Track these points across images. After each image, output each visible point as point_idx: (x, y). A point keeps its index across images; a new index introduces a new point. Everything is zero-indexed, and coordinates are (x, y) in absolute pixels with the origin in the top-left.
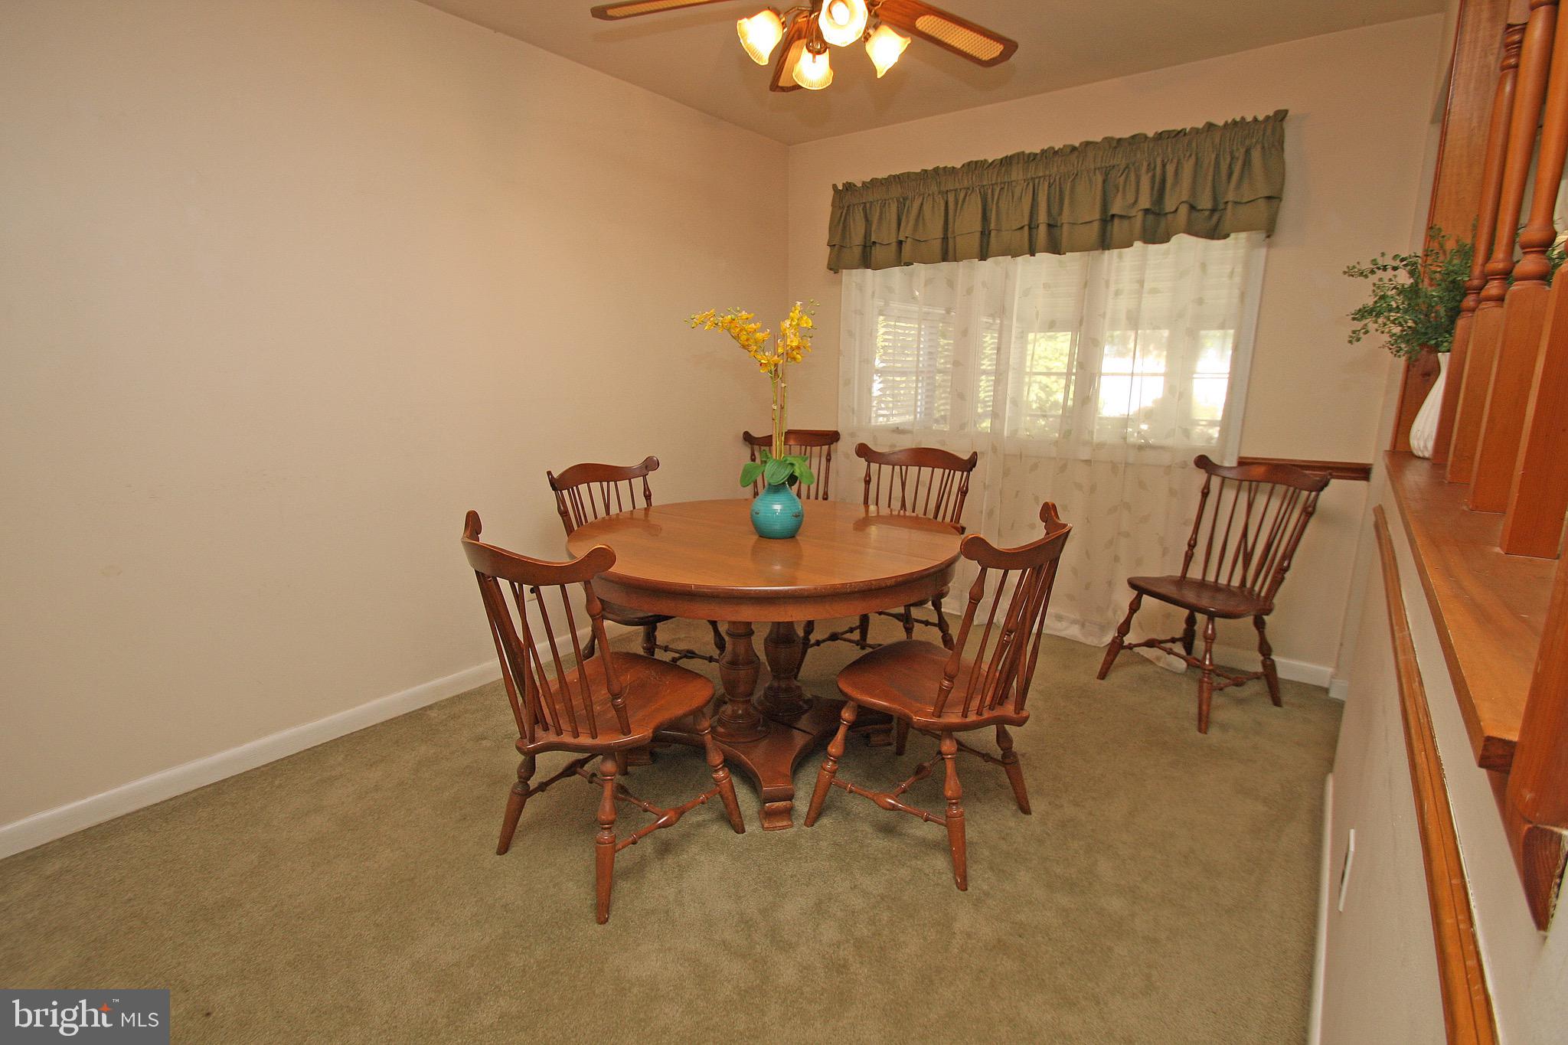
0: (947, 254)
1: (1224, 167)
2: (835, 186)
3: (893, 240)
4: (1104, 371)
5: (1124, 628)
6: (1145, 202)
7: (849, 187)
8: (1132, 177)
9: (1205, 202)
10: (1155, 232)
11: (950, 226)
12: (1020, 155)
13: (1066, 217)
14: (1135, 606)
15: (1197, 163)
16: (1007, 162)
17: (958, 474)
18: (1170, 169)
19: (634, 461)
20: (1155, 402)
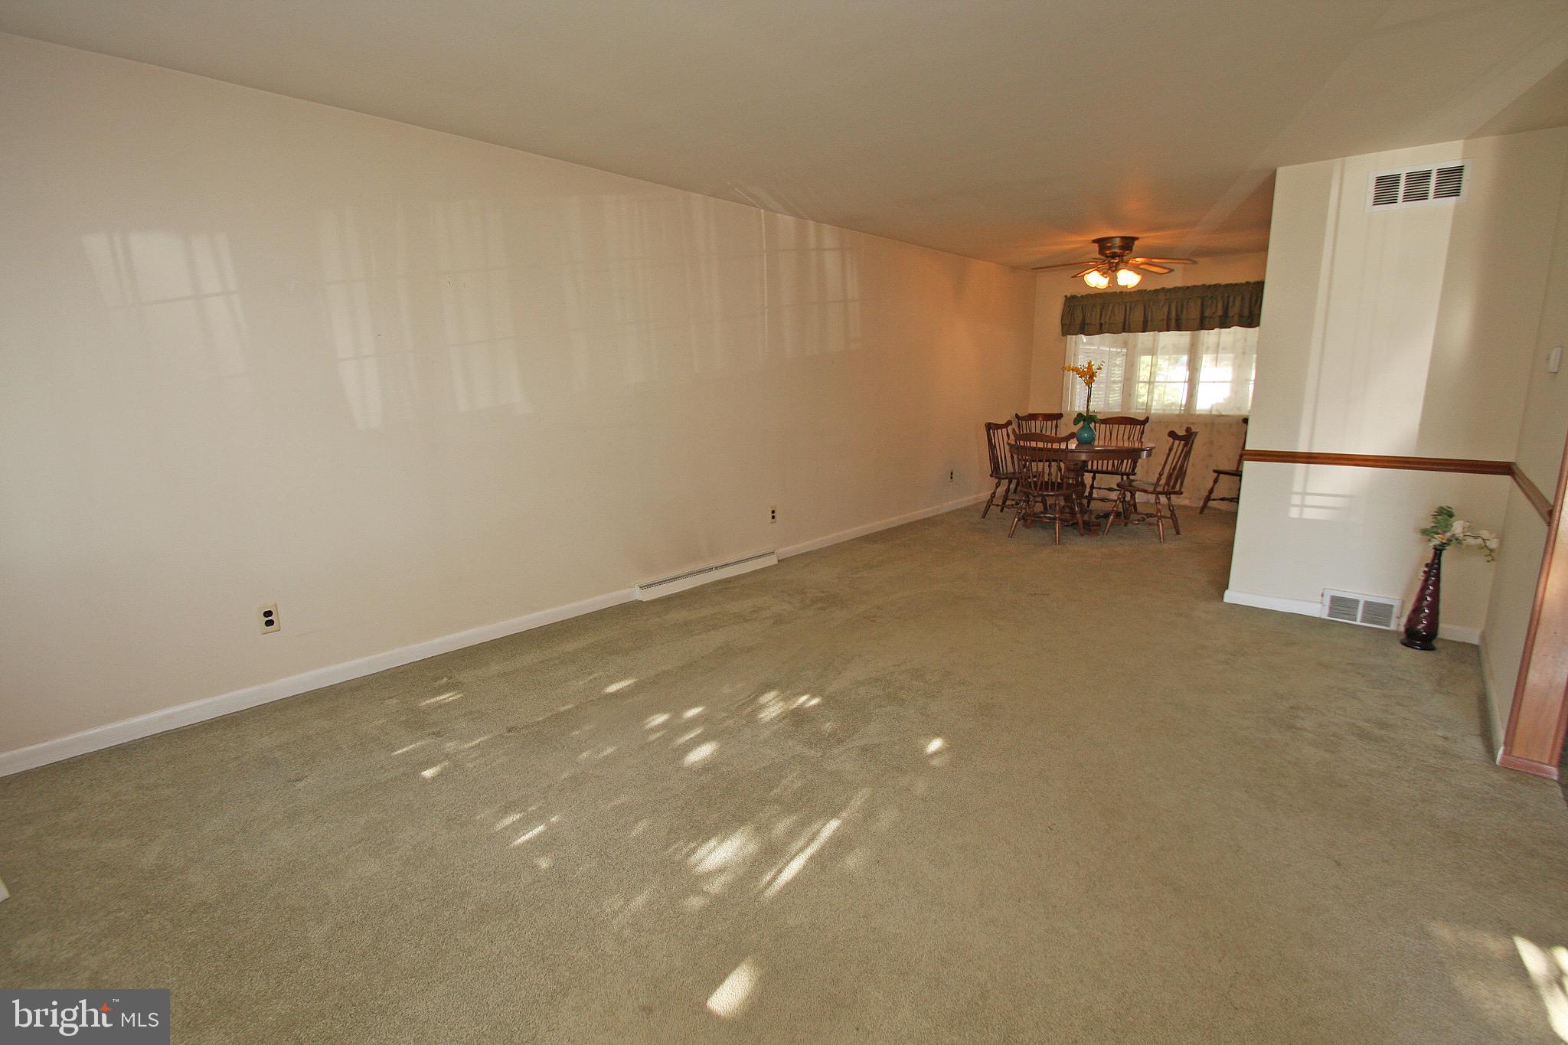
0: (1126, 328)
1: (1253, 300)
2: (1066, 296)
3: (1098, 322)
4: (1201, 380)
5: (1211, 491)
6: (1220, 312)
7: (1073, 297)
8: (1214, 301)
9: (1246, 313)
10: (1224, 323)
11: (1127, 317)
12: (1163, 289)
13: (1184, 315)
14: (1216, 481)
15: (1243, 298)
16: (1156, 291)
17: (1138, 427)
18: (1231, 299)
19: (1003, 422)
20: (1224, 399)
